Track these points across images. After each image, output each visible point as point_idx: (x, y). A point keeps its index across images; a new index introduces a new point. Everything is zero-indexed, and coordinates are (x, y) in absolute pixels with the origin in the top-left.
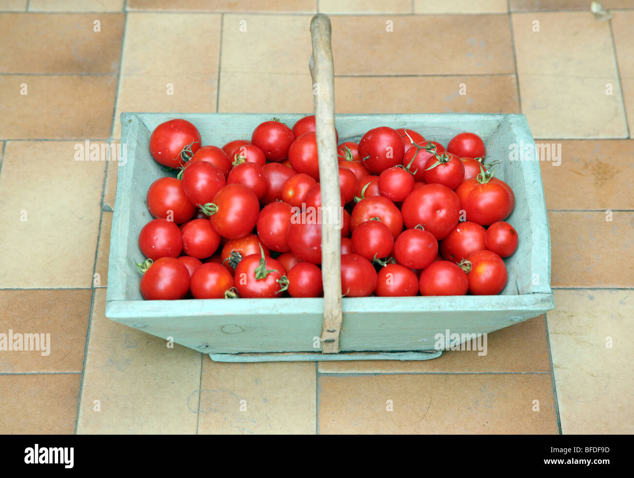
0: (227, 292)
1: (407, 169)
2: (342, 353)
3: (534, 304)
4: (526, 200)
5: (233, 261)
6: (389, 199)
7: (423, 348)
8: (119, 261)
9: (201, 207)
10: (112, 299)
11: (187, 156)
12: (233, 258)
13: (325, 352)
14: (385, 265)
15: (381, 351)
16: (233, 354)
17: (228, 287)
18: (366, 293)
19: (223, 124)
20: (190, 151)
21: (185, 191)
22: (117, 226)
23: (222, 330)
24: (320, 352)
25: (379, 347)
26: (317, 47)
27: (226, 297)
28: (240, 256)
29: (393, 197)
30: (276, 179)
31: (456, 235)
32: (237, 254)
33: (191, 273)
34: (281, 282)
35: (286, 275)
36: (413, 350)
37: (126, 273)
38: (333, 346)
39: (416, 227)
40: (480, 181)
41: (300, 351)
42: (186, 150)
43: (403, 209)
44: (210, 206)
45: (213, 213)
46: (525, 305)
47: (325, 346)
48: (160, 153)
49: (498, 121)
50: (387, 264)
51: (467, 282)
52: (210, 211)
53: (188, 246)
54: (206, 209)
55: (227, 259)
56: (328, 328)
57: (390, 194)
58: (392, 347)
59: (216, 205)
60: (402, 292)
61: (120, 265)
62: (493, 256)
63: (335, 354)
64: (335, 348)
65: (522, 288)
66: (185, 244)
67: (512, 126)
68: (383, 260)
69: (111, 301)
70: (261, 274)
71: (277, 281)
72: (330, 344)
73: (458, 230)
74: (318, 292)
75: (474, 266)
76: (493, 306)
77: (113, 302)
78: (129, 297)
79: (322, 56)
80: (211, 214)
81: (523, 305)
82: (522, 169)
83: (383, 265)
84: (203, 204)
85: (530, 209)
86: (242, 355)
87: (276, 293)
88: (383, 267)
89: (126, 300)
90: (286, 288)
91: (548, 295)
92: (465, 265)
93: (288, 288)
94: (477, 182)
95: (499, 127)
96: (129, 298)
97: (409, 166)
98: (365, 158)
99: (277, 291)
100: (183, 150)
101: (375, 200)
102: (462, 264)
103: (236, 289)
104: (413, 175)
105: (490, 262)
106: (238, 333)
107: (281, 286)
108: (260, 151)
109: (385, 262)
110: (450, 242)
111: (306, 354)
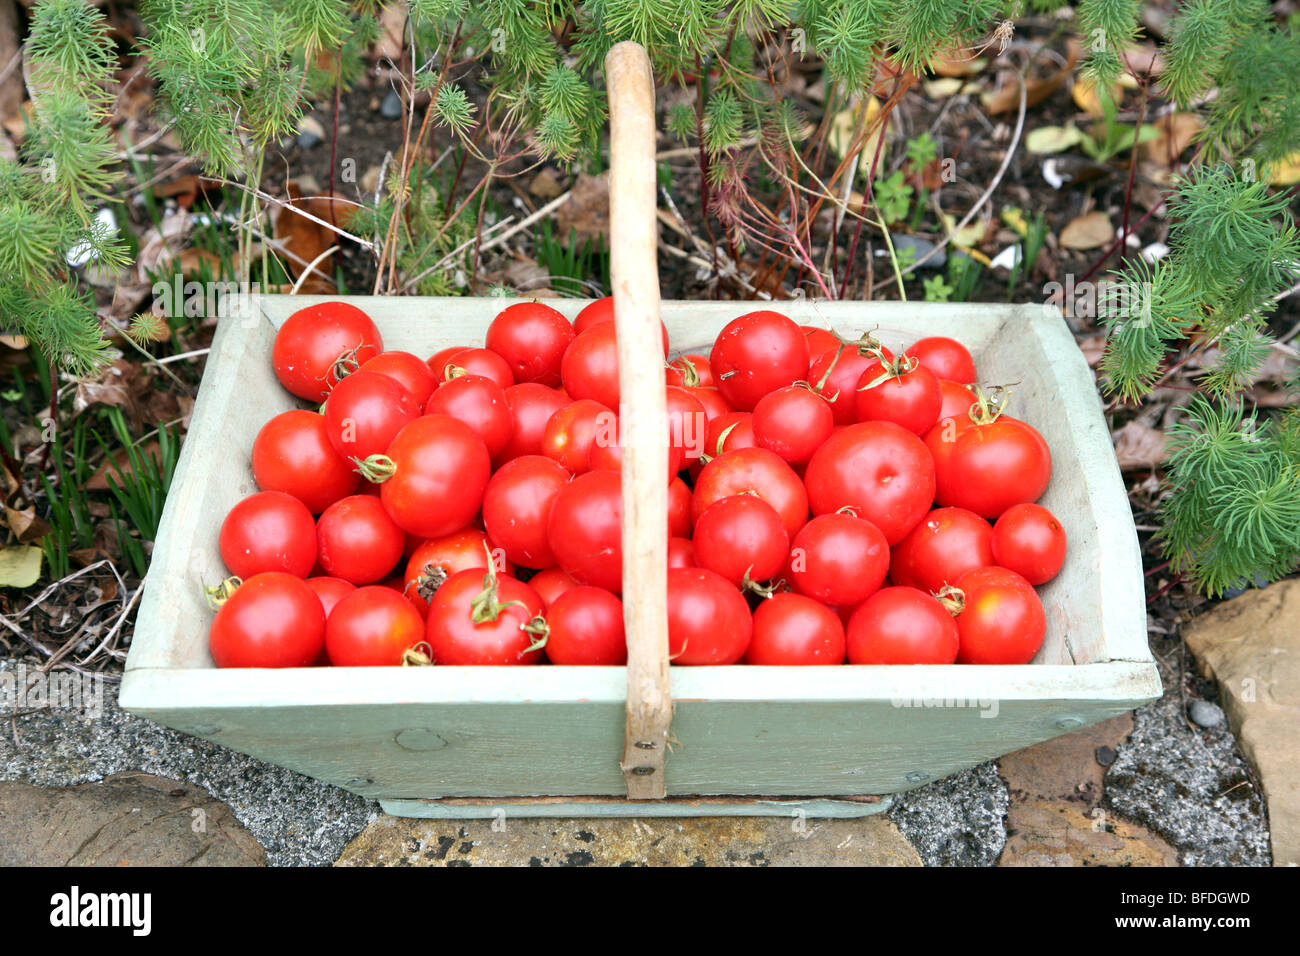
0: (409, 653)
1: (818, 391)
2: (671, 799)
3: (1115, 686)
4: (1076, 463)
5: (427, 586)
6: (778, 453)
7: (851, 789)
8: (166, 582)
9: (357, 461)
10: (138, 665)
11: (345, 372)
12: (427, 578)
13: (633, 797)
14: (770, 596)
15: (758, 797)
16: (430, 801)
17: (410, 642)
18: (725, 655)
19: (431, 317)
20: (354, 362)
21: (330, 436)
22: (174, 509)
23: (396, 741)
24: (623, 798)
25: (753, 787)
26: (617, 87)
27: (405, 663)
28: (444, 575)
29: (788, 448)
30: (532, 417)
31: (926, 534)
32: (437, 571)
33: (328, 609)
34: (530, 629)
35: (544, 614)
36: (828, 793)
37: (179, 607)
38: (651, 782)
39: (838, 512)
40: (975, 419)
41: (579, 793)
42: (346, 359)
43: (809, 474)
44: (380, 462)
45: (386, 476)
46: (1093, 687)
47: (632, 783)
48: (291, 368)
49: (1000, 316)
50: (774, 592)
51: (956, 635)
52: (380, 473)
53: (329, 553)
54: (369, 467)
55: (414, 581)
56: (638, 738)
57: (779, 442)
58: (783, 788)
59: (393, 460)
60: (809, 657)
61: (167, 590)
62: (1012, 579)
63: (657, 801)
64: (655, 786)
65: (1083, 650)
66: (324, 549)
67: (1032, 323)
68: (764, 584)
69: (134, 669)
70: (486, 610)
71: (523, 627)
72: (645, 778)
73: (931, 524)
74: (614, 652)
75: (971, 601)
76: (1019, 688)
77: (139, 672)
78: (177, 660)
79: (628, 102)
80: (380, 480)
81: (1088, 688)
82: (1061, 403)
83: (764, 595)
84: (363, 458)
85: (1088, 481)
86: (451, 802)
87: (520, 655)
88: (766, 599)
89: (171, 668)
90: (541, 644)
91: (1146, 665)
92: (950, 597)
93: (547, 644)
94: (970, 421)
95: (1002, 328)
96: (180, 663)
97: (821, 384)
98: (725, 375)
99: (522, 650)
100: (339, 360)
101: (747, 455)
102: (943, 595)
103: (429, 646)
104: (828, 403)
105: (1007, 591)
106: (434, 750)
107: (532, 639)
108: (501, 361)
109: (770, 589)
110: (912, 552)
111: (592, 801)
